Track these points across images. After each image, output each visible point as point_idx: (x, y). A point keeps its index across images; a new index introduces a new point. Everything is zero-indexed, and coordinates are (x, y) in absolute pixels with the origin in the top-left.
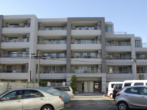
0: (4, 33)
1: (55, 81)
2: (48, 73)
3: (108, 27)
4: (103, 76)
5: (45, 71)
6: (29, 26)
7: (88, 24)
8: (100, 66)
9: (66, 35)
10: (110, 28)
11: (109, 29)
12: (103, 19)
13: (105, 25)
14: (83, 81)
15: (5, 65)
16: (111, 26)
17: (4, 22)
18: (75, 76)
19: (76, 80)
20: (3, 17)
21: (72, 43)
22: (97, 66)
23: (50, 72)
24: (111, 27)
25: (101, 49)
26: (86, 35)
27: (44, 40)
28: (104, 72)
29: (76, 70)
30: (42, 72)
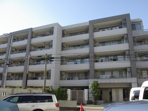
0: (33, 43)
1: (80, 89)
2: (72, 79)
3: (136, 25)
4: (132, 82)
5: (69, 78)
6: (53, 34)
7: (112, 25)
8: (128, 70)
9: (88, 38)
10: (139, 26)
11: (137, 26)
12: (128, 15)
13: (131, 23)
14: (111, 88)
15: (34, 73)
16: (139, 22)
17: (34, 33)
18: (97, 82)
19: (98, 87)
20: (32, 30)
21: (95, 46)
22: (125, 70)
23: (74, 78)
24: (140, 24)
25: (128, 49)
26: (110, 35)
27: (69, 46)
28: (134, 77)
29: (101, 75)
30: (66, 78)
